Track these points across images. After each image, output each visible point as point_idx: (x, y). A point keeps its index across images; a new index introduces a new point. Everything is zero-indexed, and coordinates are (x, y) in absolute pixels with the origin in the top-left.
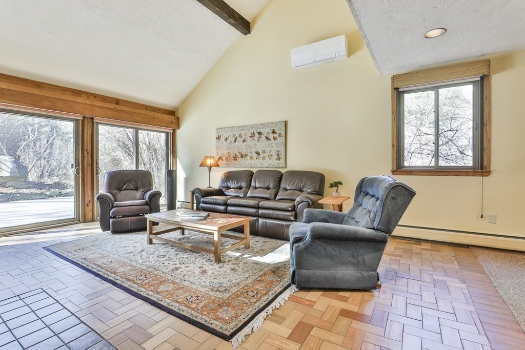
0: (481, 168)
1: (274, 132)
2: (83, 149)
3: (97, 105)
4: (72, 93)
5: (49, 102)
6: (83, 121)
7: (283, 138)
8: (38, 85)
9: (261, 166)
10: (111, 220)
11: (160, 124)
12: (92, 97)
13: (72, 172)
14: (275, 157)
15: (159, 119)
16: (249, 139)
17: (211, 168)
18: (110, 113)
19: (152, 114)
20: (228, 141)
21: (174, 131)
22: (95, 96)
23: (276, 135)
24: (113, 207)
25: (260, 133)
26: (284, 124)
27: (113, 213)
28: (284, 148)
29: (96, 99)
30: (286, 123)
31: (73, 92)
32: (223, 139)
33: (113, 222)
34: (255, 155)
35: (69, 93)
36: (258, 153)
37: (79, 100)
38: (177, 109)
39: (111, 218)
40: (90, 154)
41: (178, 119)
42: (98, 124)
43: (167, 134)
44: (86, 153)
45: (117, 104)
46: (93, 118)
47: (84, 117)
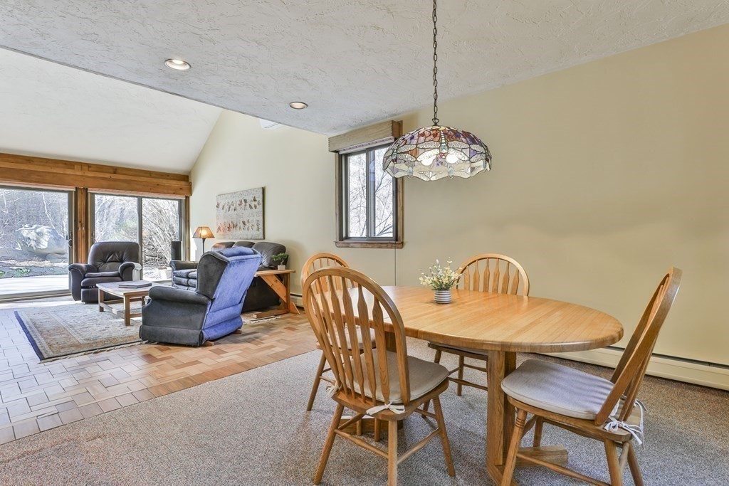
0: (397, 241)
1: (255, 200)
2: (76, 220)
3: (89, 175)
4: (63, 165)
5: (38, 176)
6: (76, 192)
7: (261, 206)
8: (29, 160)
9: (246, 237)
10: (82, 290)
11: (165, 191)
12: (86, 168)
13: (66, 243)
14: (256, 227)
15: (164, 186)
16: (238, 208)
17: (204, 239)
18: (104, 183)
19: (155, 181)
20: (225, 209)
21: (187, 198)
22: (89, 166)
23: (256, 203)
24: (85, 278)
25: (245, 201)
26: (261, 190)
27: (83, 283)
28: (262, 218)
29: (90, 169)
30: (264, 190)
31: (66, 164)
32: (221, 207)
33: (83, 292)
34: (242, 225)
35: (61, 165)
36: (244, 223)
37: (69, 172)
38: (190, 172)
39: (83, 288)
40: (84, 225)
41: (190, 184)
42: (93, 194)
43: (180, 201)
44: (79, 225)
45: (115, 173)
46: (87, 189)
47: (76, 188)
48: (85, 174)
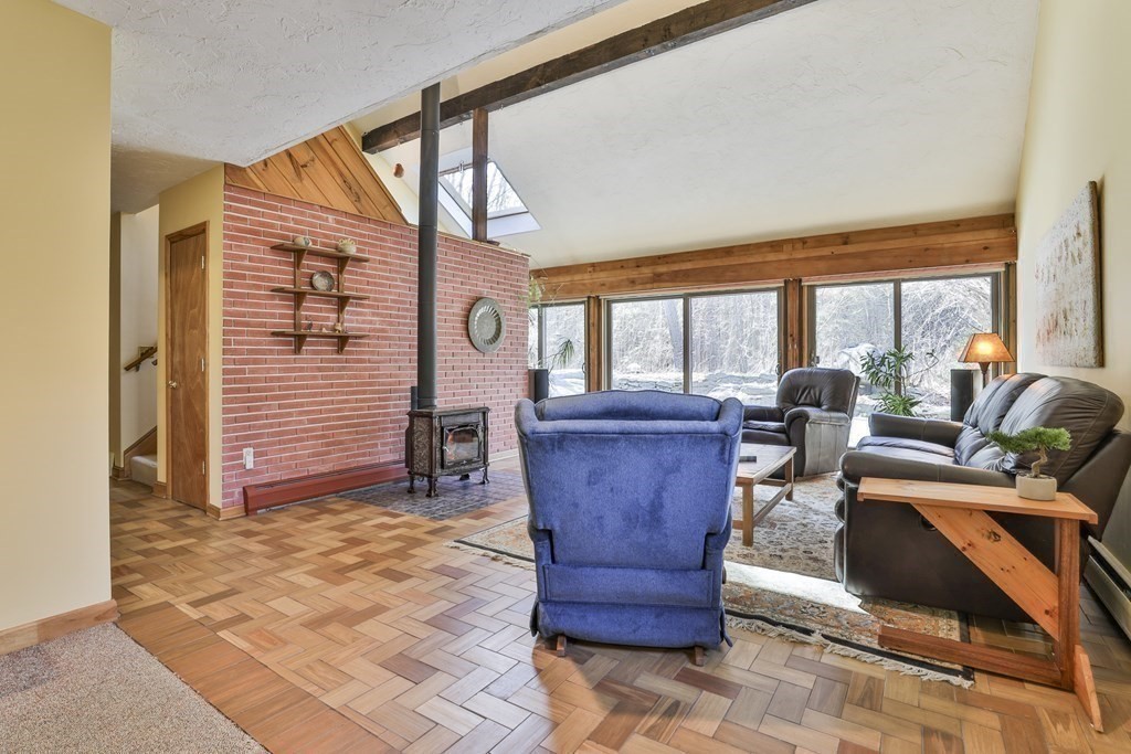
1: (1078, 236)
2: (786, 334)
3: (804, 256)
4: (769, 249)
6: (785, 288)
7: (1090, 250)
12: (800, 246)
14: (1081, 325)
16: (1058, 269)
18: (822, 265)
20: (1043, 280)
21: (1011, 268)
22: (803, 241)
23: (1081, 242)
25: (1067, 245)
28: (1090, 291)
29: (806, 246)
31: (772, 246)
32: (1040, 275)
34: (1063, 321)
35: (765, 250)
36: (1065, 314)
40: (797, 341)
41: (1012, 233)
42: (812, 288)
43: (995, 276)
44: (790, 339)
45: (845, 243)
46: (800, 281)
47: (785, 282)
48: (793, 257)
